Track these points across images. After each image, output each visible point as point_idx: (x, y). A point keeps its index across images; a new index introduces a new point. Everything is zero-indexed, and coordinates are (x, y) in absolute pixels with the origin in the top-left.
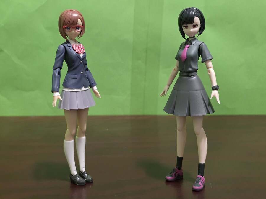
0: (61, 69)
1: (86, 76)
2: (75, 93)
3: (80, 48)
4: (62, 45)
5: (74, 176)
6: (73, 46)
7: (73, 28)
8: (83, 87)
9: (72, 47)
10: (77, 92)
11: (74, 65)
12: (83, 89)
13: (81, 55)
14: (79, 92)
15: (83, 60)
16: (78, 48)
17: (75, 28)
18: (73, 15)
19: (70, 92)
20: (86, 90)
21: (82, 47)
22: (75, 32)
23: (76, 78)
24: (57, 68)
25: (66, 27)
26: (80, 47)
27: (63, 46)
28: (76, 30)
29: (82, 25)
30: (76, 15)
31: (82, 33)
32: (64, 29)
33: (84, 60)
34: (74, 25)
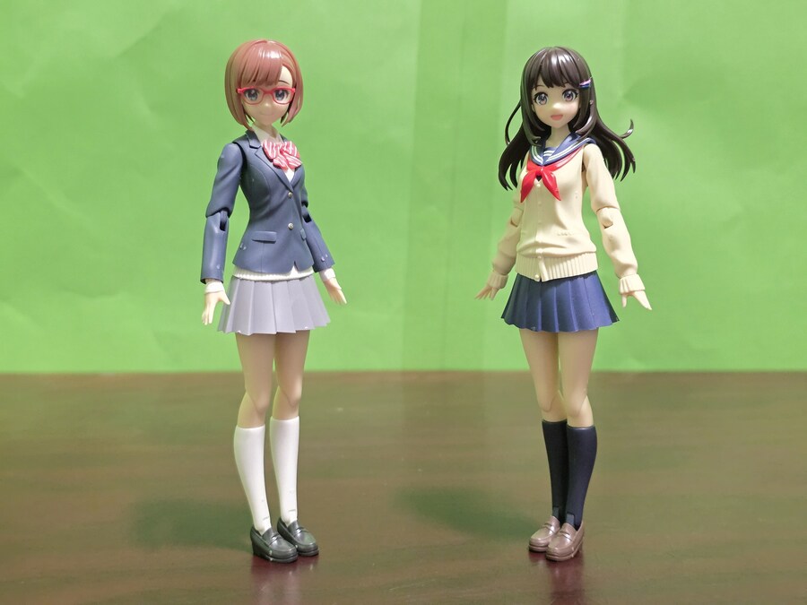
0: (229, 215)
1: (304, 237)
2: (269, 284)
3: (286, 152)
4: (234, 143)
5: (262, 534)
6: (266, 147)
7: (265, 93)
8: (294, 269)
9: (263, 149)
10: (277, 284)
11: (268, 203)
12: (294, 273)
13: (290, 175)
14: (280, 283)
15: (294, 187)
16: (281, 152)
17: (271, 93)
18: (268, 55)
19: (255, 281)
20: (301, 279)
21: (293, 151)
22: (274, 107)
23: (273, 242)
24: (219, 211)
25: (245, 92)
26: (285, 149)
27: (236, 148)
28: (276, 99)
29: (295, 86)
30: (274, 55)
31: (292, 110)
32: (239, 96)
33: (297, 189)
34: (270, 84)
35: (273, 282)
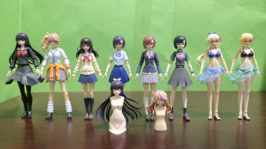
3: (150, 53)
7: (149, 44)
12: (150, 73)
13: (150, 57)
20: (152, 74)
22: (151, 46)
23: (146, 68)
24: (140, 62)
25: (146, 44)
29: (154, 43)
30: (151, 38)
35: (146, 74)
